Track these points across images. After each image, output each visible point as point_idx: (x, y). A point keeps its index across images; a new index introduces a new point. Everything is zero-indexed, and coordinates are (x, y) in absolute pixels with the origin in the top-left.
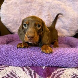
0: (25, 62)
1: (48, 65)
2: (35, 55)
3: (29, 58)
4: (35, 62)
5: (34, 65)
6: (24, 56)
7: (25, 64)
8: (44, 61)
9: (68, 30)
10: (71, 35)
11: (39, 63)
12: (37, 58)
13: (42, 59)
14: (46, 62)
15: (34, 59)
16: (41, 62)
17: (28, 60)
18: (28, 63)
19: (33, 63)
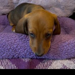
0: (4, 53)
1: (32, 56)
2: (16, 44)
3: (9, 47)
4: (16, 53)
5: (15, 56)
6: (2, 45)
7: (3, 56)
8: (27, 51)
9: (63, 9)
10: (67, 15)
11: (21, 53)
12: (19, 47)
13: (25, 49)
14: (30, 53)
15: (15, 49)
16: (24, 53)
17: (7, 51)
18: (7, 54)
19: (14, 54)
